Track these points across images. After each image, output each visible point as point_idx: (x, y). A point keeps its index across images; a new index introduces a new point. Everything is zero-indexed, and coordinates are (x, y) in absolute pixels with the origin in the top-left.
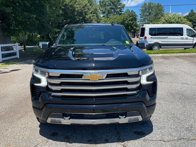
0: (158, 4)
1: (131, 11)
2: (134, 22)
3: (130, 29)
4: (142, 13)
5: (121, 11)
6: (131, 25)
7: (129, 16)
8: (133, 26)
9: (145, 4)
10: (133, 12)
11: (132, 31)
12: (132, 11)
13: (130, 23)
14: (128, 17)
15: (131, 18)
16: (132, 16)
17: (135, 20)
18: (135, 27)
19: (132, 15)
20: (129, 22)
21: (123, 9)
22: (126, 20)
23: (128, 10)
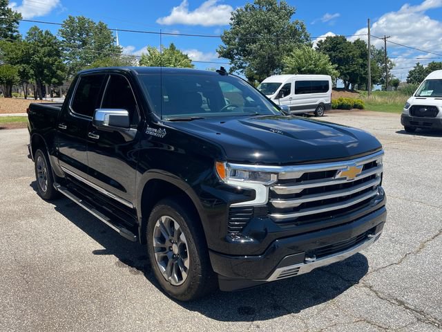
0: (101, 24)
1: (44, 33)
2: (56, 60)
3: (48, 76)
4: (65, 39)
5: (11, 30)
6: (49, 66)
7: (41, 45)
8: (54, 68)
9: (72, 20)
10: (51, 35)
11: (54, 80)
12: (47, 33)
13: (47, 62)
14: (38, 46)
15: (47, 49)
16: (49, 46)
17: (58, 54)
18: (59, 72)
19: (48, 42)
20: (45, 59)
21: (15, 24)
22: (34, 54)
23: (36, 28)
